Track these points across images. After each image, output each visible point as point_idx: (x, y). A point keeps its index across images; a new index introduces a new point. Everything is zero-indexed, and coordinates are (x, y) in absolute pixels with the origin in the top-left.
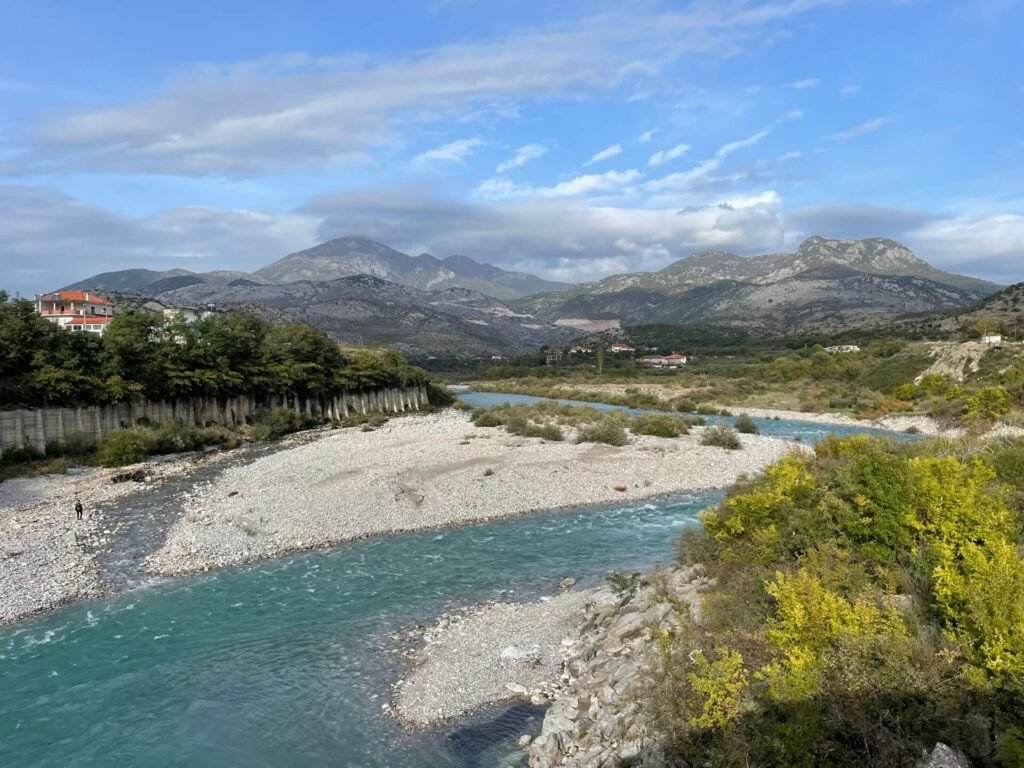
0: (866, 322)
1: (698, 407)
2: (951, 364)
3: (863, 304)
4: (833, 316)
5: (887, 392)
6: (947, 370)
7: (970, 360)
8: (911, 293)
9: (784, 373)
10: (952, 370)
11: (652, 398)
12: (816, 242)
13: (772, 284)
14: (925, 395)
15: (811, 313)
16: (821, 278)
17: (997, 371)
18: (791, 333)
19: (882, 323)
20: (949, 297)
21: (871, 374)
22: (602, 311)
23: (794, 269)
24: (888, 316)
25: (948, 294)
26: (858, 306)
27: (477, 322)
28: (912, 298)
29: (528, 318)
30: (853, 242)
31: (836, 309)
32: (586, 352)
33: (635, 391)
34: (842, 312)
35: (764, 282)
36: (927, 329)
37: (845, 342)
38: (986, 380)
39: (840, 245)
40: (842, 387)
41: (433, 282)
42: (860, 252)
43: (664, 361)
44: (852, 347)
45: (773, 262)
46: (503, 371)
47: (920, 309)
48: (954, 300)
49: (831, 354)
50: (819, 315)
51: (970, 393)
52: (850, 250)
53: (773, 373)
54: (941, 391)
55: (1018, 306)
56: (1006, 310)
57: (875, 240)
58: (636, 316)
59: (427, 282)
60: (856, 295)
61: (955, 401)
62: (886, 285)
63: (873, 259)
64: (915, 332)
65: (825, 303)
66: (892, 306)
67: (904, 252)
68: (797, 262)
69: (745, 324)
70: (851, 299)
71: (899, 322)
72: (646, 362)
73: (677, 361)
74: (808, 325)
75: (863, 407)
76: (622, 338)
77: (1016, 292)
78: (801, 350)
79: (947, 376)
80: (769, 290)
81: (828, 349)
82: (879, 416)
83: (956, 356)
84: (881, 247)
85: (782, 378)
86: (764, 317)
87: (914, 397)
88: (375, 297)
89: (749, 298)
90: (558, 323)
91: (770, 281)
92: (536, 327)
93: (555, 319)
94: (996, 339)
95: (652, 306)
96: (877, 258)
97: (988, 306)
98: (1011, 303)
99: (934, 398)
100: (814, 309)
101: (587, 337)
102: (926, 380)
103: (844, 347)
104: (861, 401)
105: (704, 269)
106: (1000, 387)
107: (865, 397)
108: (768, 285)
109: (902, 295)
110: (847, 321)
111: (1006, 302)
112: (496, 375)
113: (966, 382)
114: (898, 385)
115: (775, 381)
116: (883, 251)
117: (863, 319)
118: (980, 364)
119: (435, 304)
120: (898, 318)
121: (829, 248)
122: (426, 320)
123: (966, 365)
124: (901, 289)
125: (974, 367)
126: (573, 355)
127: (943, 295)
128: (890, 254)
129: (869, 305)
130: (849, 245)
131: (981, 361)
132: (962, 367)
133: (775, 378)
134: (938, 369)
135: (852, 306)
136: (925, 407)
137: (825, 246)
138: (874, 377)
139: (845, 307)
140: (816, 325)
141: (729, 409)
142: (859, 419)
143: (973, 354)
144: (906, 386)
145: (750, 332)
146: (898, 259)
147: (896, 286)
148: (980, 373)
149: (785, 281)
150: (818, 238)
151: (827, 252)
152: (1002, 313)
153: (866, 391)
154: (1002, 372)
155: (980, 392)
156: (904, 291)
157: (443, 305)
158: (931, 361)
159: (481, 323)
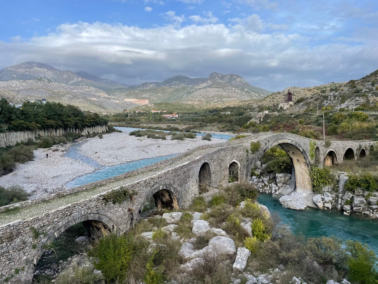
0: (231, 103)
1: (191, 131)
2: (256, 119)
3: (230, 97)
4: (220, 100)
5: (241, 126)
6: (255, 121)
7: (261, 118)
8: (244, 94)
9: (210, 121)
10: (256, 120)
11: (177, 128)
12: (215, 74)
13: (201, 89)
14: (250, 127)
15: (213, 100)
16: (216, 87)
17: (267, 121)
18: (208, 106)
19: (236, 104)
20: (255, 95)
21: (236, 122)
22: (142, 96)
23: (208, 83)
24: (237, 101)
25: (255, 94)
26: (228, 97)
27: (93, 99)
28: (244, 95)
29: (114, 98)
30: (226, 75)
31: (221, 98)
32: (143, 112)
33: (170, 126)
34: (223, 99)
35: (198, 88)
36: (249, 107)
37: (226, 111)
38: (264, 123)
39: (222, 76)
40: (229, 125)
41: (72, 82)
42: (228, 79)
43: (171, 116)
44: (228, 112)
45: (201, 81)
46: (116, 119)
47: (246, 99)
48: (257, 97)
49: (222, 114)
50: (216, 100)
51: (261, 127)
52: (225, 78)
53: (207, 120)
54: (254, 126)
55: (274, 100)
56: (270, 101)
57: (233, 75)
58: (155, 99)
59: (69, 81)
60: (227, 93)
61: (257, 129)
62: (236, 90)
63: (232, 81)
64: (246, 108)
65: (218, 96)
66: (238, 98)
67: (242, 79)
68: (209, 81)
69: (193, 103)
70: (226, 95)
71: (241, 103)
72: (165, 116)
73: (175, 116)
74: (213, 104)
75: (235, 130)
76: (153, 107)
77: (273, 95)
78: (214, 113)
79: (255, 122)
80: (200, 91)
81: (221, 113)
82: (239, 133)
83: (257, 117)
84: (235, 77)
85: (210, 122)
86: (199, 100)
87: (247, 127)
88: (49, 87)
89: (193, 94)
90: (125, 100)
91: (200, 87)
92: (117, 101)
93: (124, 99)
94: (267, 112)
95: (160, 95)
96: (234, 81)
97: (266, 100)
98: (272, 99)
99: (253, 128)
100: (214, 98)
101: (140, 107)
102: (250, 123)
103: (226, 112)
104: (235, 129)
105: (178, 82)
106: (267, 125)
107: (236, 128)
108: (200, 89)
109: (241, 94)
110: (225, 103)
111: (271, 99)
112: (114, 120)
113: (260, 124)
114: (243, 124)
115: (208, 123)
116: (236, 79)
117: (230, 102)
118: (263, 119)
119: (75, 91)
120: (240, 102)
121: (219, 77)
122: (73, 98)
123: (260, 119)
124: (241, 92)
125: (262, 120)
126: (138, 113)
127: (253, 94)
128: (237, 80)
129: (231, 97)
130: (225, 76)
131: (263, 118)
132: (259, 120)
133: (207, 122)
134: (253, 120)
135: (226, 97)
136: (250, 130)
137: (218, 76)
138: (237, 122)
139: (224, 97)
140: (216, 104)
141: (200, 131)
142: (234, 133)
143: (261, 116)
144: (245, 125)
145: (195, 106)
146: (240, 81)
147: (239, 91)
148: (263, 121)
149: (205, 88)
150: (215, 73)
151: (218, 78)
152: (270, 102)
153: (236, 126)
154: (268, 121)
155: (263, 126)
156: (242, 93)
157: (79, 92)
158: (251, 118)
159: (95, 99)
